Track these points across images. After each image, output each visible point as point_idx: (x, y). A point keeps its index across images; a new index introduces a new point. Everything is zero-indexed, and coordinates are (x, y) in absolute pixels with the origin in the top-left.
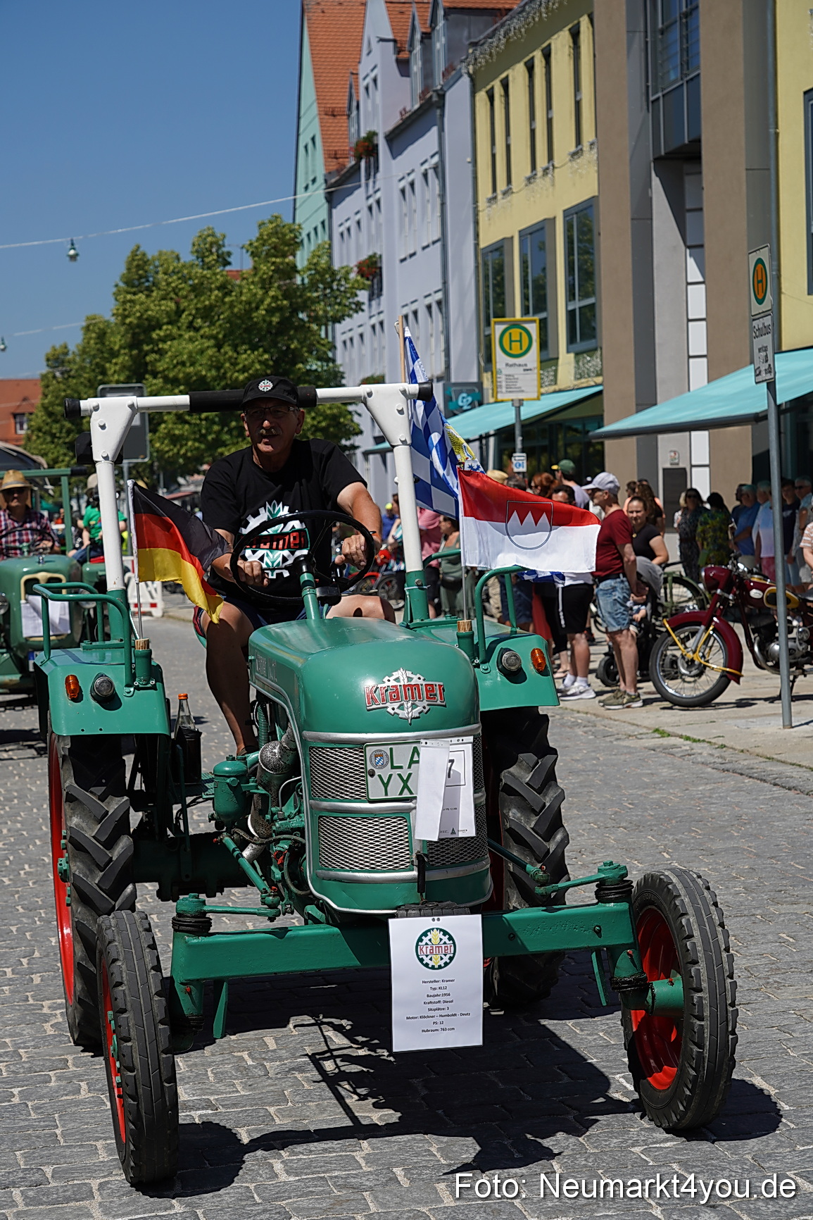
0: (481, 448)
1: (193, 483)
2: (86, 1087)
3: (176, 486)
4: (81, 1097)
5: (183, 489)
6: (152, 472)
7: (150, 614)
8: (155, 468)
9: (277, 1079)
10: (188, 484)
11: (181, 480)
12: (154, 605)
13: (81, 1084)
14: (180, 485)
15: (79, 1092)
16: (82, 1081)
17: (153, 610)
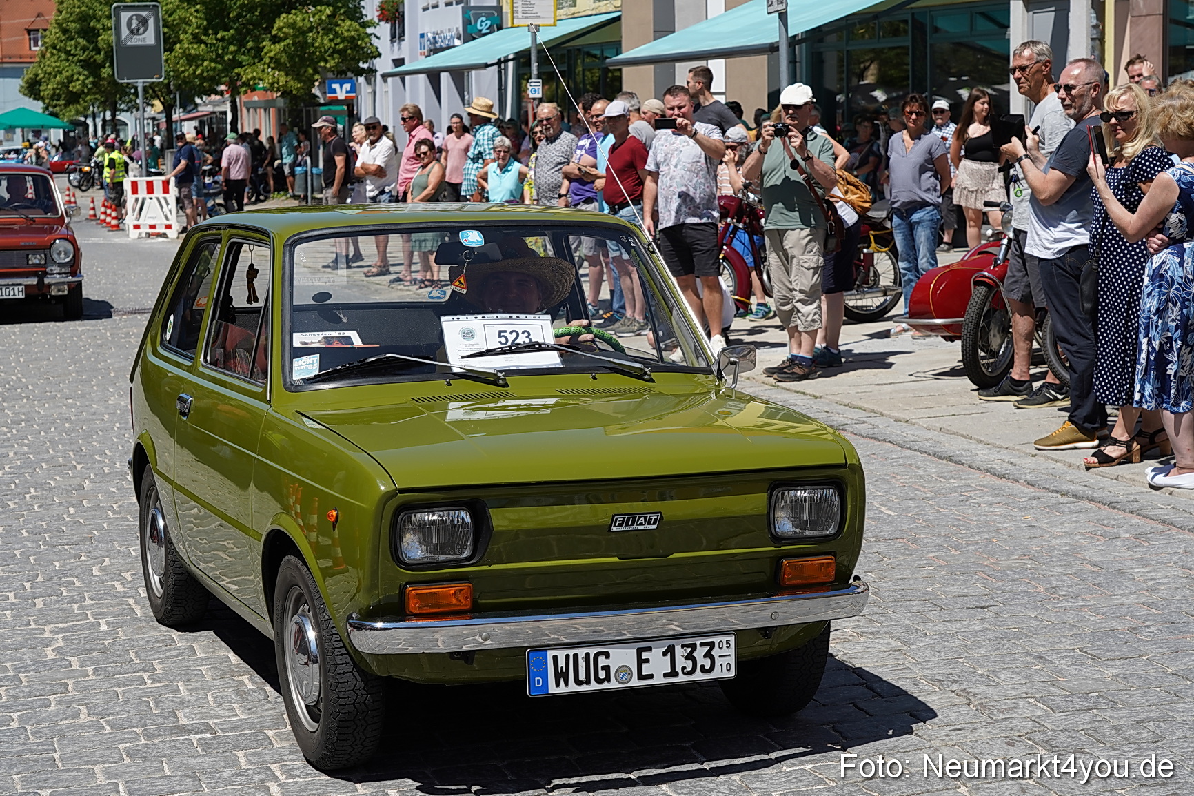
0: (500, 72)
1: (210, 102)
2: (86, 711)
3: (192, 107)
4: (80, 721)
5: (200, 109)
6: (170, 92)
7: (164, 235)
8: (172, 87)
9: (276, 702)
10: (205, 104)
11: (198, 100)
12: (169, 227)
13: (81, 708)
14: (196, 105)
15: (78, 716)
16: (82, 705)
17: (168, 231)
